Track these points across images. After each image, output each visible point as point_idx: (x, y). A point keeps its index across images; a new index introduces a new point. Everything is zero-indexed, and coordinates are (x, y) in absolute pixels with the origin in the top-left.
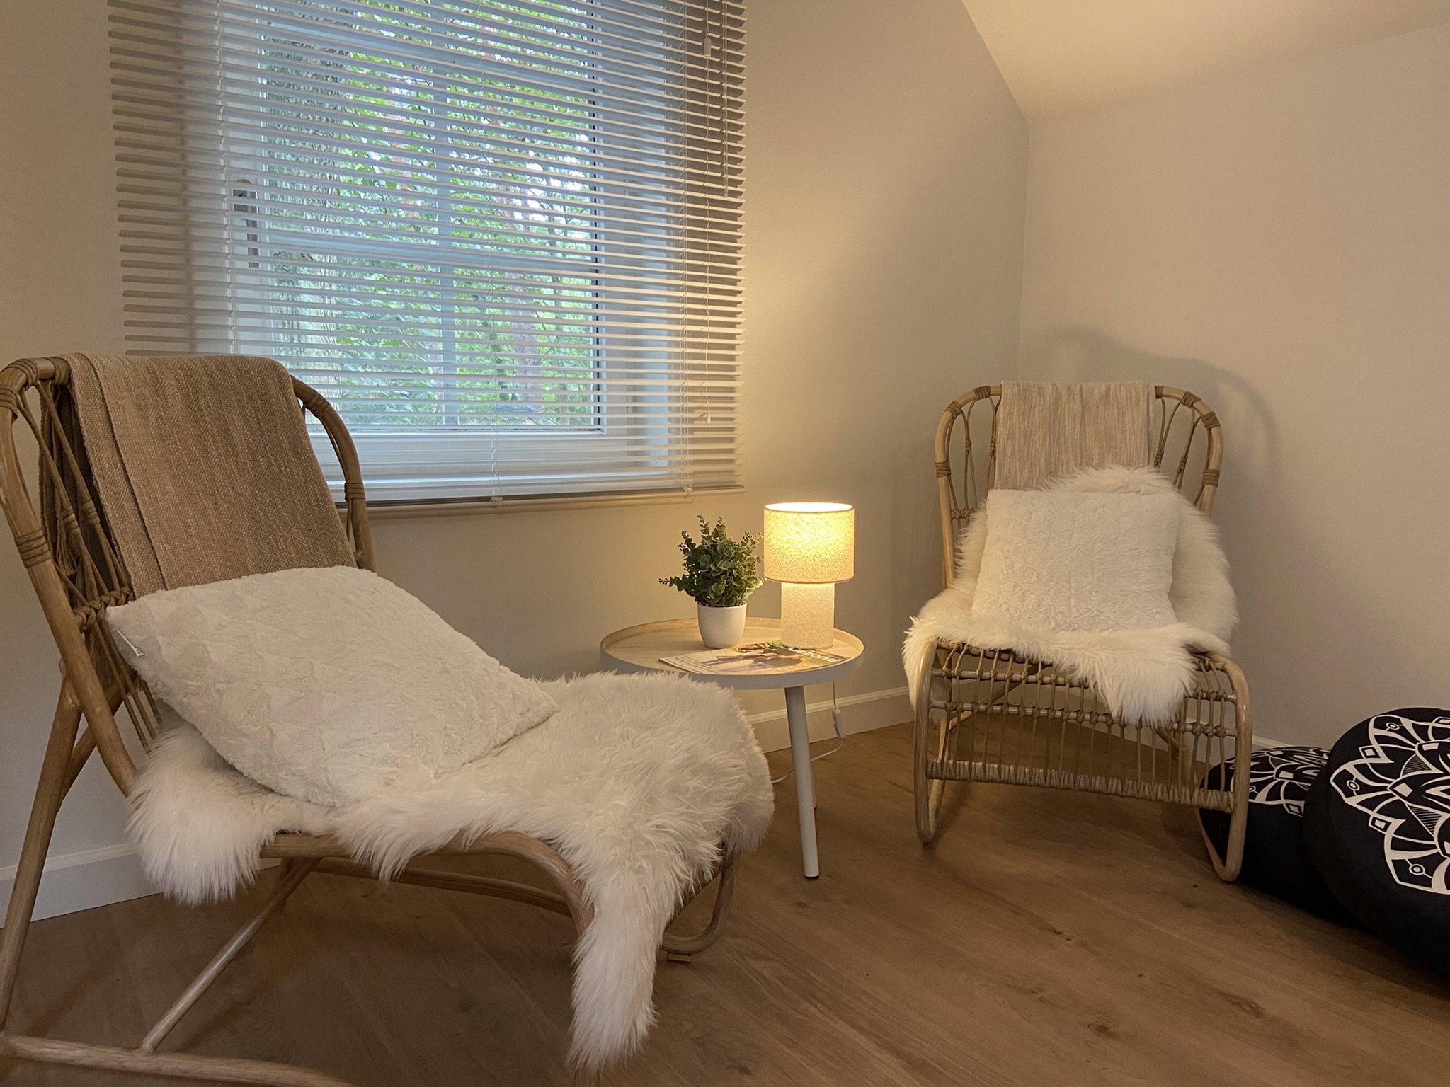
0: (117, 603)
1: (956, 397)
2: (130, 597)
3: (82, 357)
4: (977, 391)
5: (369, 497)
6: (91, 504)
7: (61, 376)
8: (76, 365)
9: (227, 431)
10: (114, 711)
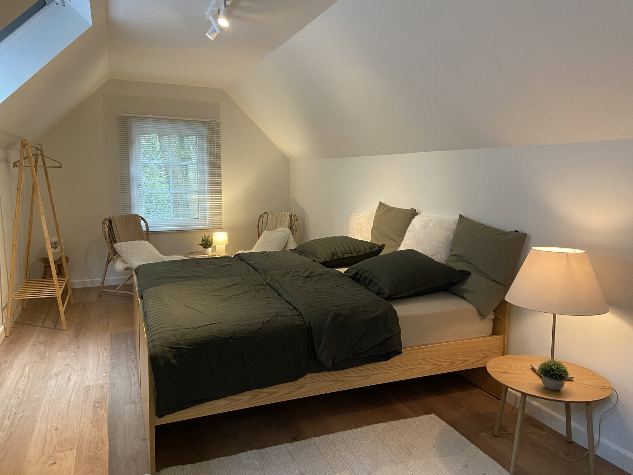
0: (115, 243)
1: (261, 214)
2: (116, 243)
3: (113, 217)
4: (265, 213)
5: (150, 231)
6: (113, 233)
7: (110, 219)
8: (112, 217)
9: (130, 224)
10: (114, 256)
